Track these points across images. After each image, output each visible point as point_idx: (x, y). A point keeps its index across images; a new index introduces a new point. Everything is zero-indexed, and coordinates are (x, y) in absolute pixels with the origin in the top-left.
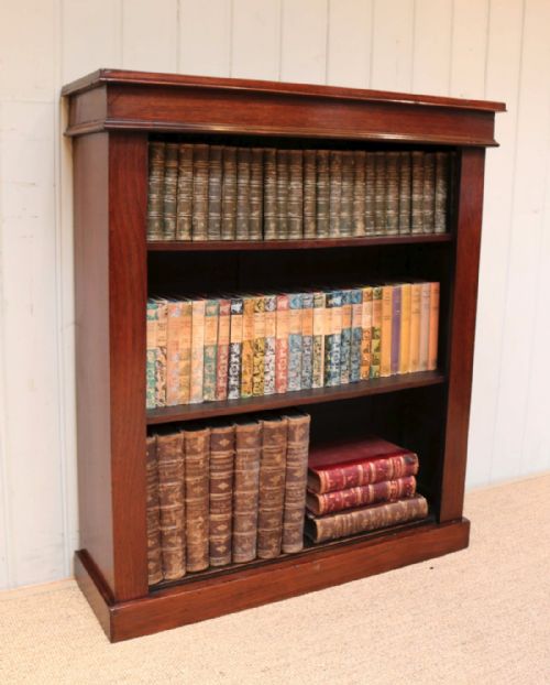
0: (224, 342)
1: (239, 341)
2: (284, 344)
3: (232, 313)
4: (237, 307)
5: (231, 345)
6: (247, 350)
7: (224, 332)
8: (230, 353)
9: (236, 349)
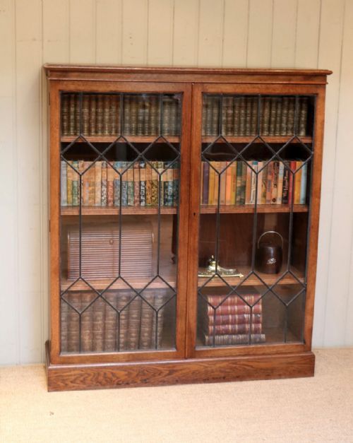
0: (137, 180)
1: (144, 180)
2: (111, 184)
3: (140, 168)
4: (142, 165)
5: (140, 182)
6: (148, 185)
7: (137, 176)
8: (140, 185)
9: (143, 183)
